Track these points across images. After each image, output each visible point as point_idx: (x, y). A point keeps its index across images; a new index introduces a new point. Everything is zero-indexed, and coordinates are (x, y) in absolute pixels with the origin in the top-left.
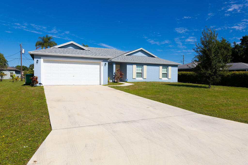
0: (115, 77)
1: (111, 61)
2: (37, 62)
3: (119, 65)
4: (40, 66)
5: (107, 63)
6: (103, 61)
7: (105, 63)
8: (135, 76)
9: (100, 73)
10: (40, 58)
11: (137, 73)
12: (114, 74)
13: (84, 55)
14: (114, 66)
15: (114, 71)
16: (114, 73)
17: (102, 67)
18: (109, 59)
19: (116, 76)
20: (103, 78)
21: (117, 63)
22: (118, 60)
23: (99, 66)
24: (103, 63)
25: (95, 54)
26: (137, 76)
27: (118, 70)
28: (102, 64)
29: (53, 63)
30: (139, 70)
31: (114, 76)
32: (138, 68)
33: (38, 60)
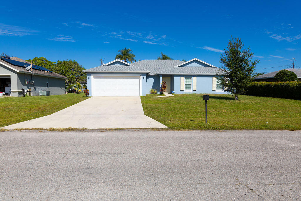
4: (91, 81)
6: (141, 75)
7: (144, 77)
8: (183, 87)
9: (140, 86)
10: (91, 75)
11: (185, 85)
14: (161, 78)
17: (141, 81)
18: (147, 73)
23: (138, 80)
24: (142, 77)
26: (186, 88)
27: (163, 83)
28: (140, 78)
30: (188, 82)
31: (160, 88)
32: (188, 80)
33: (89, 77)
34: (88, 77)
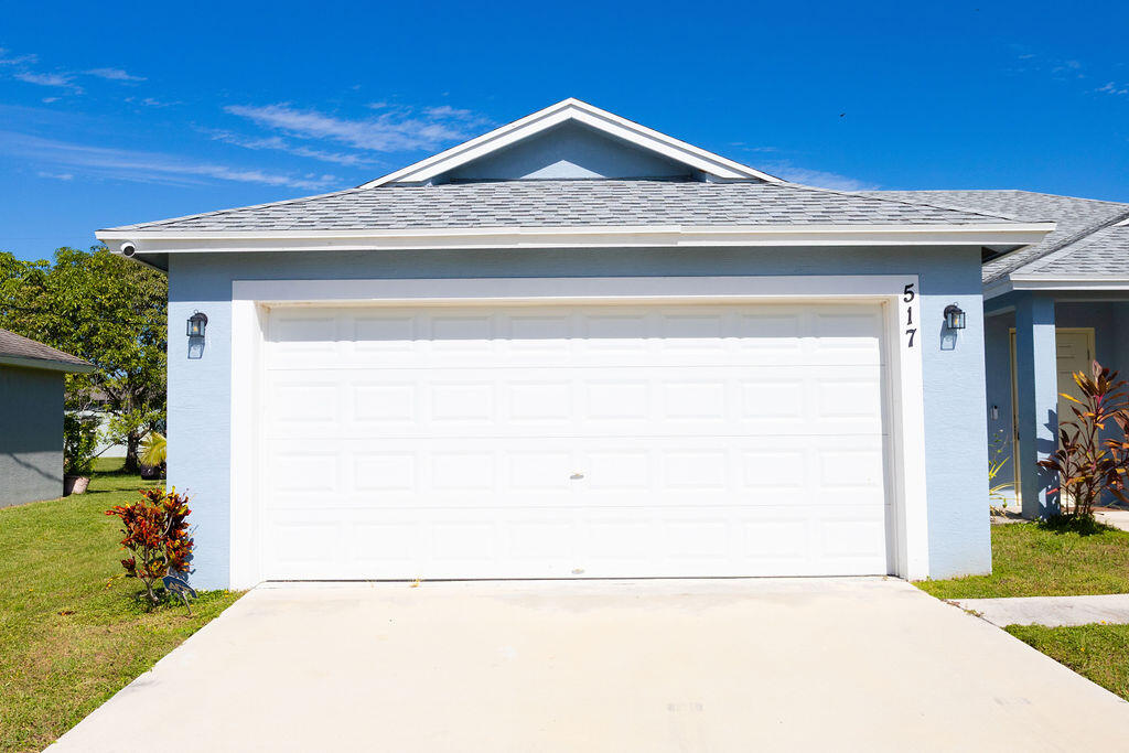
0: (1053, 466)
1: (1002, 291)
2: (197, 339)
3: (1091, 331)
4: (225, 376)
5: (973, 306)
6: (914, 279)
7: (952, 312)
9: (885, 435)
10: (227, 296)
12: (1044, 434)
13: (677, 229)
14: (1045, 337)
15: (1047, 393)
16: (1042, 418)
17: (911, 362)
18: (989, 254)
19: (1064, 445)
20: (931, 491)
21: (1072, 309)
22: (1084, 269)
23: (868, 347)
24: (926, 309)
25: (818, 209)
27: (1088, 389)
28: (904, 327)
29: (356, 336)
31: (1042, 457)
33: (199, 319)
34: (178, 314)
